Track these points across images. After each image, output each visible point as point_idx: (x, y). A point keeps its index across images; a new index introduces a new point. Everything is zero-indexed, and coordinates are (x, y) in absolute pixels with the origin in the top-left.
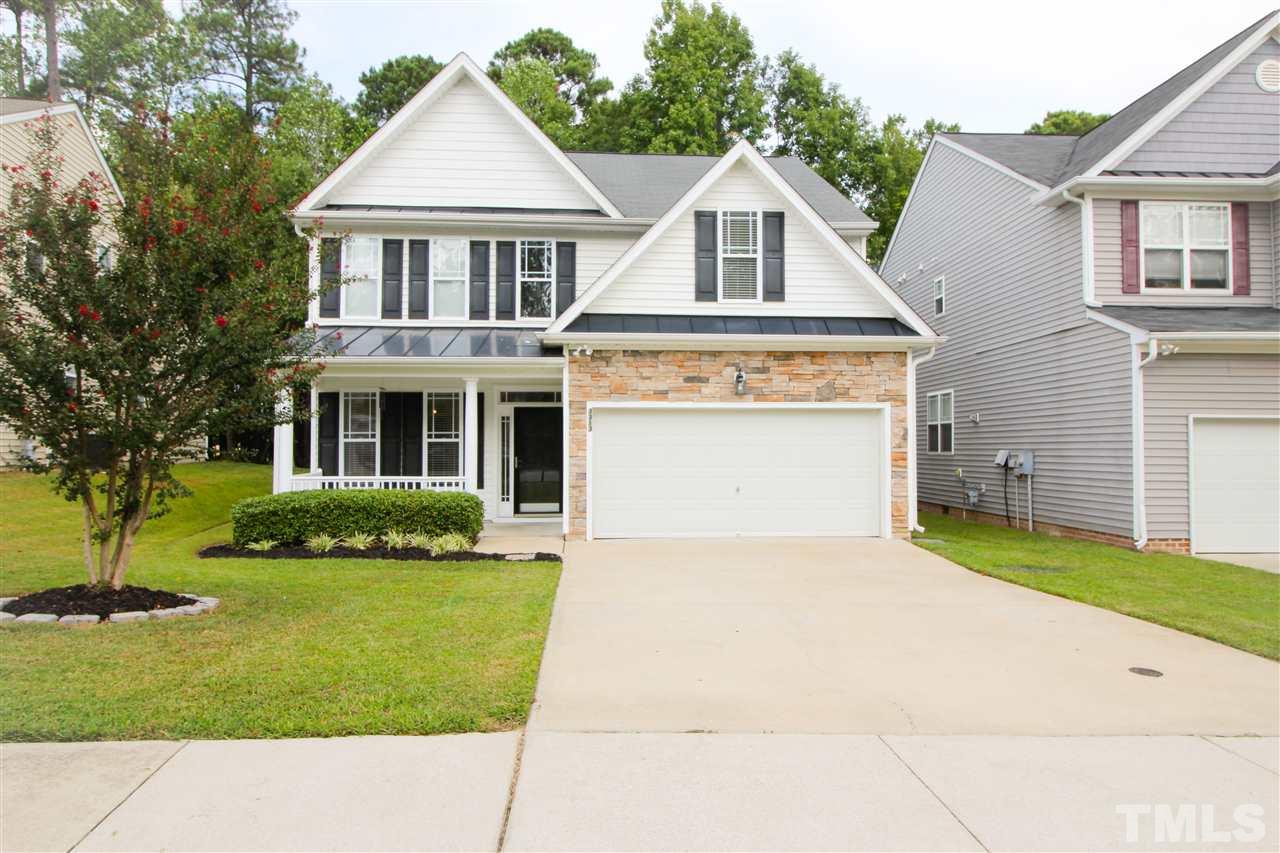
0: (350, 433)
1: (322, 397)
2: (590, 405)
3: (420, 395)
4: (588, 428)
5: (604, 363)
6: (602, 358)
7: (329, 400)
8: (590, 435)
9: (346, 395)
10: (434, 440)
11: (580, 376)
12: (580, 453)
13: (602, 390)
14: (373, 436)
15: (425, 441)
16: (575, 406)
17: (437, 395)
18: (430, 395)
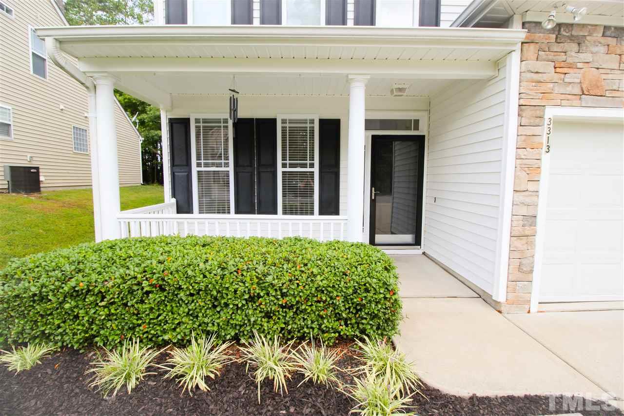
0: (202, 161)
1: (172, 122)
2: (550, 112)
3: (273, 121)
4: (545, 148)
5: (575, 47)
6: (572, 38)
7: (180, 126)
8: (546, 158)
9: (197, 121)
10: (288, 169)
11: (539, 66)
12: (531, 186)
13: (569, 89)
14: (227, 165)
15: (280, 170)
16: (528, 112)
17: (291, 121)
18: (284, 121)
